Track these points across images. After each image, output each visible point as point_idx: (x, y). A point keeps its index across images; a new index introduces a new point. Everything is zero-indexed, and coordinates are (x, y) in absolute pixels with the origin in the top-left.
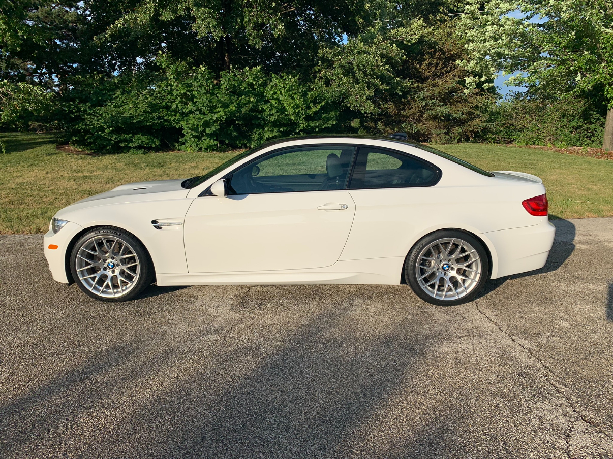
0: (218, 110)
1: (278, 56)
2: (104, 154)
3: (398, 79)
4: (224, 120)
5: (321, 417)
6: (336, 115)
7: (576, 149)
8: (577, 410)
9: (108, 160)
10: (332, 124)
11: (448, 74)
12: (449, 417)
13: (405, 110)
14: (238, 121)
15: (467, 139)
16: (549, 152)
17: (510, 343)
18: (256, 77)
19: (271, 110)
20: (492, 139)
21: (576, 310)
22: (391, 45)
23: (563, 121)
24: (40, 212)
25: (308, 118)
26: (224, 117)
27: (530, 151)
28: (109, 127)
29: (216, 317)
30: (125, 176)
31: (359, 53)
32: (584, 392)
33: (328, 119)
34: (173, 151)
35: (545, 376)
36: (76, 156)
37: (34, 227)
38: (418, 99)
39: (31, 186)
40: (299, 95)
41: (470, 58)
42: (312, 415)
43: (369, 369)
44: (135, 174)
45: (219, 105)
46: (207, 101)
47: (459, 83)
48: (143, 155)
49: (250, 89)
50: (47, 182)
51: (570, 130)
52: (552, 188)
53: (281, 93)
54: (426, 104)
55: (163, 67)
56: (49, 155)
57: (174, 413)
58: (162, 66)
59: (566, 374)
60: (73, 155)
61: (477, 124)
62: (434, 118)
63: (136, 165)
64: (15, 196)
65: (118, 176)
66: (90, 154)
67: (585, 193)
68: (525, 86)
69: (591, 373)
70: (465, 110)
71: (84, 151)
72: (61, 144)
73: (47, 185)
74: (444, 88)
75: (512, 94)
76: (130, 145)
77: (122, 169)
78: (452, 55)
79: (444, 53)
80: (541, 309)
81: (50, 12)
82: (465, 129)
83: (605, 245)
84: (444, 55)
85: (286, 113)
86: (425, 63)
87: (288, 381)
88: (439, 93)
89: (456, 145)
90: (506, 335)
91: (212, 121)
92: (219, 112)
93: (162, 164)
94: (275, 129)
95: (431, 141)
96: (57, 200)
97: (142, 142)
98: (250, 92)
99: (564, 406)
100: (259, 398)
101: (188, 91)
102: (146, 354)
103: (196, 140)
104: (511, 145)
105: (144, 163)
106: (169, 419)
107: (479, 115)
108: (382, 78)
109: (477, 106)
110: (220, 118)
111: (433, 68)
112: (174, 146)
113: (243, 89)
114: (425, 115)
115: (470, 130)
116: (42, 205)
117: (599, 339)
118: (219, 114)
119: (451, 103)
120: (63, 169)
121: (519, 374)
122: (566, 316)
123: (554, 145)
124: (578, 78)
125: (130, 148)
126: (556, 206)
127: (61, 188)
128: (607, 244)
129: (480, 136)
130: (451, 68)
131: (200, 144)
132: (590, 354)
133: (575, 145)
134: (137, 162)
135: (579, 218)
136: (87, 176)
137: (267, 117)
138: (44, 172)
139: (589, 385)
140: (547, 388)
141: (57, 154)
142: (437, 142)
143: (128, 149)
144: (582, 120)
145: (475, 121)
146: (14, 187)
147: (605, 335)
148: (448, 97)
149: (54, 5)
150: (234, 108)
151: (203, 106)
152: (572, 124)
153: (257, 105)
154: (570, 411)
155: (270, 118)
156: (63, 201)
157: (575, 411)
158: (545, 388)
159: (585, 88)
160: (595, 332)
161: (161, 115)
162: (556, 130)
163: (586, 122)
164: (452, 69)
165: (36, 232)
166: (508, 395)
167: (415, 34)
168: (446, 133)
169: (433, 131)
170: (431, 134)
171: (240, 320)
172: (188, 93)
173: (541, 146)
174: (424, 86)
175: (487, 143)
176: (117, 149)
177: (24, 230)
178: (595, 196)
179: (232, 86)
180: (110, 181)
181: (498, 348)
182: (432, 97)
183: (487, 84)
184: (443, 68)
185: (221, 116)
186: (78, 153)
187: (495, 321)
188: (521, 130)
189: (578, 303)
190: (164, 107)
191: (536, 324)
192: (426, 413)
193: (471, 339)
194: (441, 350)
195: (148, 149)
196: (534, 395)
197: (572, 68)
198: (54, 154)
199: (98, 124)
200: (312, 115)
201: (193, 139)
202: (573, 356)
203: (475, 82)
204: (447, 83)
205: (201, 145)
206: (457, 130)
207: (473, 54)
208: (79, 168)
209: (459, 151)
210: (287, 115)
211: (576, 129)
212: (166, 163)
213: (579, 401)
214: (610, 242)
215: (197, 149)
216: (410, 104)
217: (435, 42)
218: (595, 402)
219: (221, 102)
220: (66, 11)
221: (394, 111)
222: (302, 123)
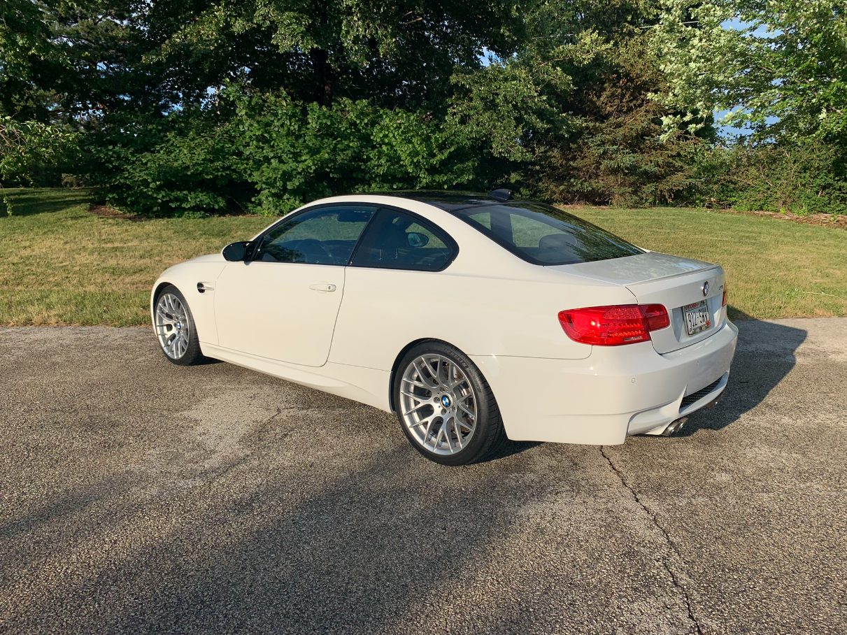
0: (303, 158)
1: (405, 85)
2: (149, 218)
3: (564, 115)
4: (312, 171)
5: (298, 612)
6: (473, 165)
7: (822, 216)
8: (695, 616)
9: (152, 226)
10: (468, 179)
11: (638, 109)
12: (491, 619)
13: (576, 159)
14: (333, 173)
15: (663, 202)
16: (780, 221)
17: (631, 504)
18: (362, 114)
19: (379, 158)
20: (701, 201)
21: (750, 455)
22: (554, 67)
23: (805, 177)
24: (38, 296)
25: (432, 170)
26: (313, 168)
27: (752, 219)
28: (154, 181)
29: (213, 452)
30: (169, 249)
31: (506, 80)
32: (715, 587)
33: (462, 172)
34: (245, 214)
35: (664, 558)
36: (110, 221)
37: (23, 317)
38: (592, 145)
39: (38, 260)
40: (419, 138)
41: (669, 87)
42: (285, 609)
43: (401, 538)
44: (183, 245)
45: (305, 152)
46: (288, 146)
47: (653, 121)
48: (202, 220)
49: (353, 130)
50: (62, 255)
51: (815, 189)
52: (773, 272)
53: (394, 136)
54: (605, 153)
55: (231, 99)
56: (76, 218)
57: (83, 598)
58: (230, 97)
59: (699, 556)
60: (108, 218)
61: (678, 180)
62: (615, 171)
63: (189, 233)
64: (13, 274)
65: (159, 248)
66: (130, 218)
67: (822, 281)
68: (751, 127)
69: (738, 556)
70: (660, 160)
71: (125, 213)
72: (96, 204)
73: (60, 259)
74: (632, 129)
75: (732, 138)
76: (184, 205)
77: (168, 239)
78: (645, 83)
79: (631, 80)
80: (698, 452)
81: (93, 26)
82: (661, 186)
83: (830, 357)
84: (632, 82)
85: (402, 163)
86: (605, 95)
87: (273, 553)
88: (625, 136)
89: (647, 210)
90: (629, 491)
91: (294, 173)
92: (306, 160)
93: (225, 232)
94: (385, 185)
95: (611, 204)
96: (67, 280)
97: (201, 201)
98: (351, 134)
99: (677, 608)
100: (219, 578)
101: (266, 132)
102: (87, 505)
103: (275, 200)
104: (728, 210)
105: (199, 231)
106: (71, 606)
107: (682, 167)
108: (541, 114)
109: (679, 155)
110: (307, 169)
111: (617, 102)
112: (247, 208)
113: (342, 129)
114: (602, 167)
115: (667, 188)
116: (46, 287)
117: (769, 502)
118: (306, 163)
119: (641, 150)
120: (89, 238)
121: (625, 554)
122: (731, 465)
123: (791, 211)
124: (823, 115)
125: (185, 209)
126: (773, 299)
127: (78, 264)
128: (833, 357)
129: (683, 197)
130: (643, 100)
131: (280, 205)
132: (746, 526)
133: (822, 212)
134: (191, 229)
135: (805, 317)
136: (117, 247)
137: (373, 168)
138: (62, 242)
139: (728, 575)
140: (661, 578)
141: (86, 217)
142: (620, 205)
143: (180, 211)
144: (832, 175)
145: (676, 176)
146: (15, 261)
147: (781, 496)
148: (637, 142)
149: (100, 17)
150: (327, 155)
151: (283, 152)
152: (818, 181)
153: (360, 151)
154: (683, 616)
155: (377, 169)
156: (75, 282)
157: (691, 617)
158: (658, 577)
159: (832, 129)
160: (768, 492)
161: (227, 163)
162: (793, 189)
163: (837, 178)
164: (645, 102)
165: (25, 324)
166: (595, 587)
167: (588, 52)
168: (635, 193)
169: (616, 190)
170: (611, 194)
171: (244, 460)
172: (265, 135)
173: (771, 213)
174: (603, 125)
175: (695, 207)
176: (167, 211)
177: (10, 321)
178: (834, 285)
179: (324, 126)
180: (147, 255)
181: (608, 511)
182: (614, 143)
183: (694, 125)
184: (631, 101)
185: (308, 167)
186: (115, 216)
187: (620, 469)
188: (743, 189)
189: (757, 444)
190: (234, 154)
191: (680, 477)
192: (458, 611)
193: (572, 496)
194: (521, 512)
195: (210, 211)
196: (636, 589)
197: (814, 101)
198: (82, 217)
199: (140, 176)
200: (437, 166)
201: (270, 199)
202: (720, 528)
203: (676, 123)
204: (637, 121)
205: (282, 208)
206: (649, 188)
207: (673, 81)
208: (111, 237)
209: (649, 218)
210: (402, 166)
211: (824, 188)
212: (230, 231)
213: (702, 601)
214: (839, 353)
215: (277, 212)
216: (582, 152)
217: (618, 65)
218: (728, 604)
219: (307, 147)
220: (116, 24)
221: (560, 162)
222: (424, 178)
